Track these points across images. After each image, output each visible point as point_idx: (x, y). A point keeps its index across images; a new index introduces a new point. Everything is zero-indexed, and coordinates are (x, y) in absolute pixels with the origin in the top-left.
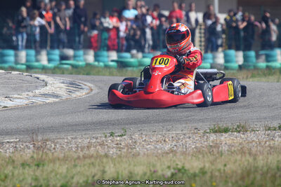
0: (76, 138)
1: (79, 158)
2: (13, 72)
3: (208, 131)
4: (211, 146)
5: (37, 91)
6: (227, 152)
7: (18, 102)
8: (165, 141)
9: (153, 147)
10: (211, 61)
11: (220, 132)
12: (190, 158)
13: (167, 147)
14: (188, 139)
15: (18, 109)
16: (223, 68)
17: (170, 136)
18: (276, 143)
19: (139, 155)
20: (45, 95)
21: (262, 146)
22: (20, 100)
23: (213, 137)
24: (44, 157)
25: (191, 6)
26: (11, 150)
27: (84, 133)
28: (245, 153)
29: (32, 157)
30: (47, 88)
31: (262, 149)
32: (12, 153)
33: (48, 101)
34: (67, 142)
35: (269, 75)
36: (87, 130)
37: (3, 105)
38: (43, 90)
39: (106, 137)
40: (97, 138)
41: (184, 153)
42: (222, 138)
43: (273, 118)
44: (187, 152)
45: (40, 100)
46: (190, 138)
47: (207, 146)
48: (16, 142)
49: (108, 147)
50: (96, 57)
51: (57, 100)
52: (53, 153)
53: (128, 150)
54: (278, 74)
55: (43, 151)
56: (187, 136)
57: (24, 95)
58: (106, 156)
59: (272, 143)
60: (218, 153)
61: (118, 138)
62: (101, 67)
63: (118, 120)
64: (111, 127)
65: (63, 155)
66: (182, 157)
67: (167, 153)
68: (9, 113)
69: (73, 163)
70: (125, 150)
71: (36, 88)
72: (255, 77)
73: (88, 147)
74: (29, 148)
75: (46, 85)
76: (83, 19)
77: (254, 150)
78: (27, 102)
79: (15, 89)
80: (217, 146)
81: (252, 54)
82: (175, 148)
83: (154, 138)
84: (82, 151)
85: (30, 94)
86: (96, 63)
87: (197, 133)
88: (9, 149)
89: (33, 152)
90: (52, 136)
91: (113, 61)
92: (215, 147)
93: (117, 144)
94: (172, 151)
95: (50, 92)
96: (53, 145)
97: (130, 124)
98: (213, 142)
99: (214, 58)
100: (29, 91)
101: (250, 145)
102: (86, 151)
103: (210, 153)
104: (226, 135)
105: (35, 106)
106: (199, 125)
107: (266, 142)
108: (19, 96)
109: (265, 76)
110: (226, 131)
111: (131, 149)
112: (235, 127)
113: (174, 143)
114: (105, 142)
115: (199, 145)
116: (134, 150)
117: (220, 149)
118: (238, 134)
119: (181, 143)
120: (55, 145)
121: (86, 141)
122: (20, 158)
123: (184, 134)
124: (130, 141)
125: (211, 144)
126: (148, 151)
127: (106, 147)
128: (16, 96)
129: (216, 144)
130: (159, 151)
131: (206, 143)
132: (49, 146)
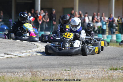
0: (50, 71)
2: (24, 41)
3: (108, 69)
5: (34, 50)
6: (116, 79)
7: (25, 54)
8: (89, 73)
9: (84, 76)
10: (110, 38)
11: (114, 70)
12: (100, 81)
13: (90, 76)
15: (25, 57)
16: (116, 41)
17: (92, 71)
20: (37, 52)
22: (26, 54)
23: (110, 72)
24: (36, 78)
25: (102, 14)
26: (22, 75)
27: (54, 69)
29: (30, 78)
30: (38, 48)
32: (22, 77)
33: (38, 54)
34: (46, 73)
36: (55, 67)
37: (19, 55)
38: (36, 49)
39: (63, 70)
40: (59, 71)
41: (97, 79)
42: (115, 73)
44: (99, 78)
45: (35, 54)
46: (100, 72)
48: (24, 72)
52: (40, 77)
53: (73, 77)
55: (35, 76)
56: (99, 71)
57: (28, 51)
60: (113, 79)
61: (69, 71)
64: (66, 66)
66: (97, 80)
67: (90, 79)
68: (21, 59)
70: (71, 77)
71: (34, 48)
73: (56, 75)
76: (54, 19)
78: (29, 54)
79: (24, 49)
80: (112, 76)
82: (94, 77)
83: (85, 72)
87: (103, 70)
88: (21, 75)
89: (31, 76)
90: (40, 70)
93: (68, 74)
94: (92, 78)
95: (40, 50)
96: (40, 74)
97: (74, 65)
98: (110, 74)
99: (112, 37)
100: (30, 50)
102: (54, 77)
103: (109, 79)
104: (116, 71)
105: (33, 56)
106: (104, 67)
108: (26, 52)
110: (116, 69)
112: (120, 68)
113: (93, 74)
114: (63, 73)
115: (104, 75)
116: (75, 77)
117: (113, 77)
118: (121, 71)
119: (96, 74)
120: (41, 74)
121: (55, 72)
122: (25, 79)
123: (98, 71)
124: (74, 73)
125: (109, 75)
126: (81, 77)
127: (63, 75)
128: (25, 52)
129: (112, 75)
130: (87, 78)
131: (107, 75)
132: (38, 74)
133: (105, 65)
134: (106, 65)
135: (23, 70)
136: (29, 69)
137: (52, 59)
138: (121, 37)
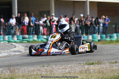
0: (28, 68)
1: (29, 75)
2: (1, 42)
3: (85, 64)
4: (86, 70)
5: (11, 50)
6: (93, 72)
7: (3, 54)
8: (66, 68)
9: (61, 71)
11: (90, 65)
13: (67, 71)
14: (76, 68)
15: (3, 57)
17: (69, 66)
18: (114, 69)
19: (55, 74)
20: (15, 51)
21: (108, 70)
23: (86, 67)
24: (14, 75)
27: (31, 66)
28: (100, 73)
29: (9, 75)
30: (16, 48)
31: (108, 71)
33: (16, 54)
34: (24, 70)
35: (111, 43)
38: (14, 49)
39: (41, 67)
40: (37, 68)
41: (74, 73)
42: (91, 67)
43: (113, 59)
44: (76, 73)
45: (13, 53)
46: (77, 67)
47: (84, 70)
48: (2, 70)
49: (42, 71)
50: (38, 38)
51: (20, 53)
52: (18, 74)
53: (50, 72)
54: (115, 42)
55: (14, 73)
57: (6, 51)
58: (41, 75)
59: (112, 69)
60: (89, 73)
61: (46, 68)
62: (40, 41)
63: (46, 61)
64: (43, 64)
65: (22, 75)
67: (67, 73)
69: (26, 78)
70: (49, 72)
71: (11, 48)
72: (105, 44)
73: (33, 71)
74: (8, 72)
75: (16, 47)
77: (104, 71)
78: (6, 54)
79: (2, 49)
81: (104, 36)
82: (71, 71)
83: (62, 67)
84: (30, 73)
85: (9, 51)
86: (38, 40)
87: (80, 65)
90: (18, 68)
91: (44, 39)
92: (88, 70)
93: (46, 70)
94: (69, 72)
95: (17, 50)
97: (52, 62)
99: (88, 38)
100: (8, 50)
101: (103, 69)
102: (32, 73)
103: (85, 73)
104: (93, 66)
105: (11, 56)
106: (81, 62)
107: (110, 68)
108: (4, 52)
109: (110, 43)
110: (92, 64)
111: (52, 72)
112: (96, 63)
113: (70, 69)
114: (40, 69)
115: (81, 70)
116: (53, 72)
117: (90, 71)
118: (98, 65)
119: (73, 69)
120: (19, 71)
121: (32, 69)
122: (3, 76)
123: (74, 66)
124: (51, 69)
125: (86, 69)
126: (59, 72)
127: (41, 71)
128: (2, 52)
129: (88, 69)
130: (64, 73)
131: (84, 69)
132: (16, 71)
133: (81, 60)
134: (83, 61)
135: (2, 68)
136: (7, 68)
137: (30, 58)
138: (97, 37)
